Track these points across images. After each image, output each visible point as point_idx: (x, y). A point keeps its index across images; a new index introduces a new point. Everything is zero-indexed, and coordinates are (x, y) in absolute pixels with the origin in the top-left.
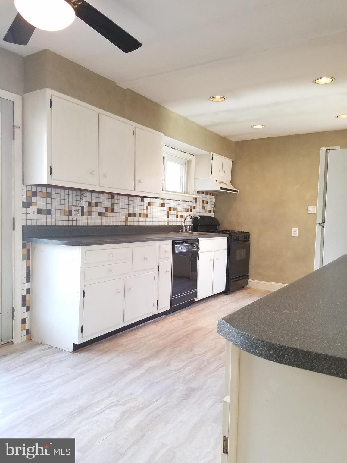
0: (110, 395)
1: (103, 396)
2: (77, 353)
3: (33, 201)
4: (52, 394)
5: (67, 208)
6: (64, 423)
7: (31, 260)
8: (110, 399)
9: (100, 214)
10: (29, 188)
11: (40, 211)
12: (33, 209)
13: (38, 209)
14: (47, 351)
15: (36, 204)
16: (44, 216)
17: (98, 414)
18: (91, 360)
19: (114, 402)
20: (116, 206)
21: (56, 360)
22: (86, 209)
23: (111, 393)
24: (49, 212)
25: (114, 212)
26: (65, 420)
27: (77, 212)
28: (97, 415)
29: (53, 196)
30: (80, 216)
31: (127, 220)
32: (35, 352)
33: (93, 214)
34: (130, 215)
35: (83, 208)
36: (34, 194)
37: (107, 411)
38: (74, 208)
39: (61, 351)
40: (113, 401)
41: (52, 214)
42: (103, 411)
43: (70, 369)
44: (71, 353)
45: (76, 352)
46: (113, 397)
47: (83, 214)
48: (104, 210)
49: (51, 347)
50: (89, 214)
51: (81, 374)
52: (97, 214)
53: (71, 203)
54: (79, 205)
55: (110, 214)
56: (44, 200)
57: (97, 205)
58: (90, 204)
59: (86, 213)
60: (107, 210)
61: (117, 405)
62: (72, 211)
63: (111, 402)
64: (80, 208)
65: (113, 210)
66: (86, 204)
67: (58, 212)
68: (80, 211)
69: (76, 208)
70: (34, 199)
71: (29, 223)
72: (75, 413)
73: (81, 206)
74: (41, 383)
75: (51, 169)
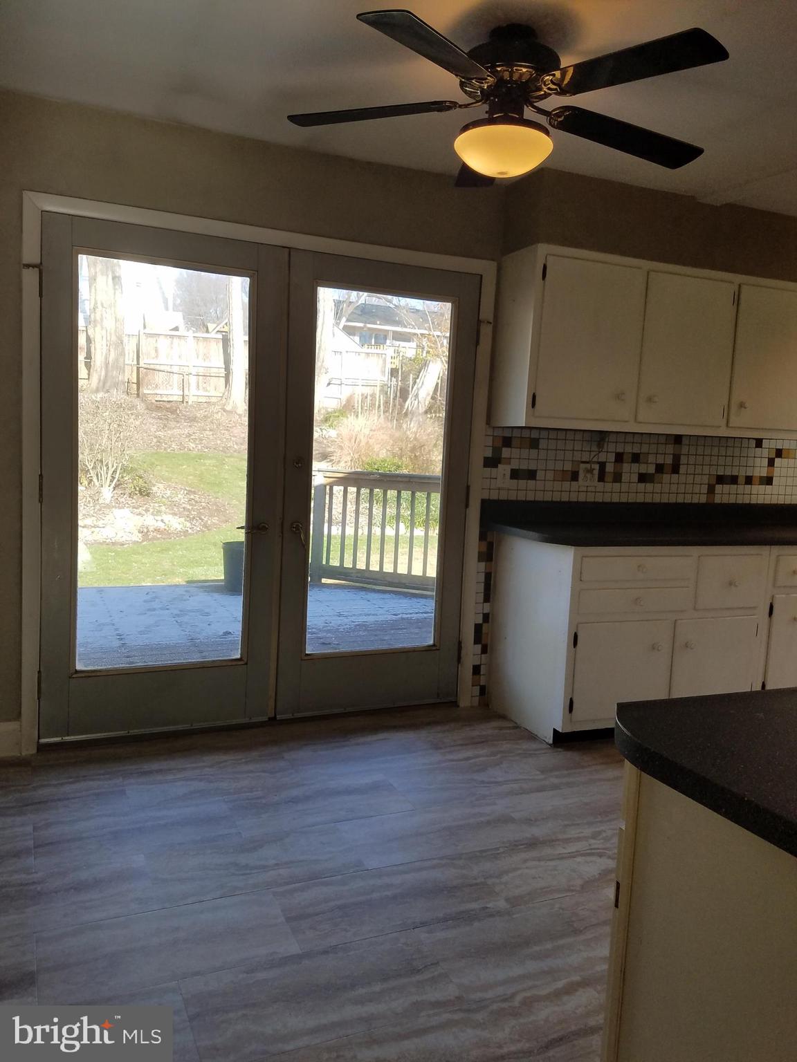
0: (595, 836)
1: (582, 833)
2: (559, 750)
3: (503, 456)
4: (495, 804)
5: (568, 467)
6: (498, 854)
7: (493, 562)
8: (592, 841)
9: (643, 478)
10: (498, 433)
11: (515, 474)
12: (504, 469)
13: (512, 470)
14: (508, 731)
15: (508, 461)
16: (522, 483)
17: (561, 858)
18: (583, 767)
19: (598, 849)
20: (683, 460)
21: (520, 752)
22: (610, 468)
23: (600, 833)
24: (531, 475)
25: (678, 473)
26: (501, 850)
27: (589, 476)
28: (558, 859)
29: (543, 444)
30: (596, 483)
31: (711, 490)
32: (487, 729)
33: (625, 477)
34: (721, 480)
35: (602, 465)
36: (507, 442)
37: (579, 859)
38: (583, 466)
39: (532, 737)
40: (596, 846)
41: (537, 478)
42: (572, 856)
43: (538, 773)
44: (550, 745)
45: (558, 747)
46: (599, 840)
47: (601, 478)
48: (652, 470)
49: (517, 727)
50: (617, 478)
51: (555, 787)
52: (635, 478)
53: (578, 456)
54: (595, 459)
55: (666, 477)
56: (525, 452)
57: (636, 458)
58: (619, 458)
59: (609, 478)
60: (660, 468)
61: (600, 855)
62: (580, 473)
63: (593, 847)
64: (597, 467)
65: (675, 469)
66: (612, 458)
67: (550, 475)
68: (596, 472)
69: (588, 466)
70: (506, 452)
71: (494, 496)
72: (522, 845)
73: (599, 463)
74: (483, 782)
75: (534, 397)
